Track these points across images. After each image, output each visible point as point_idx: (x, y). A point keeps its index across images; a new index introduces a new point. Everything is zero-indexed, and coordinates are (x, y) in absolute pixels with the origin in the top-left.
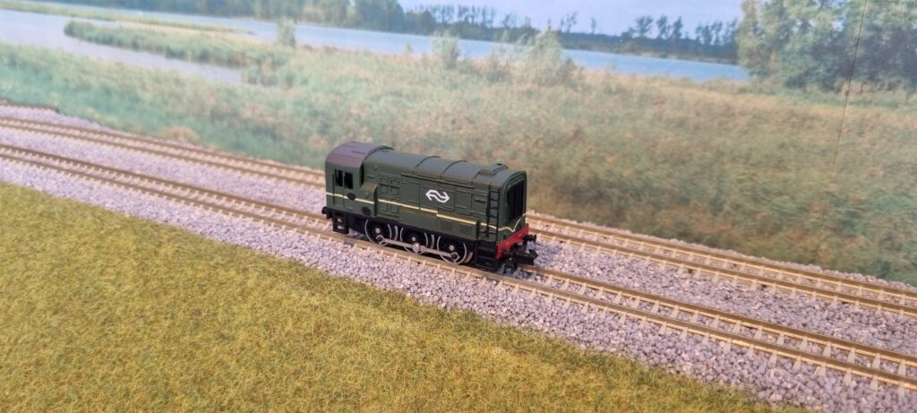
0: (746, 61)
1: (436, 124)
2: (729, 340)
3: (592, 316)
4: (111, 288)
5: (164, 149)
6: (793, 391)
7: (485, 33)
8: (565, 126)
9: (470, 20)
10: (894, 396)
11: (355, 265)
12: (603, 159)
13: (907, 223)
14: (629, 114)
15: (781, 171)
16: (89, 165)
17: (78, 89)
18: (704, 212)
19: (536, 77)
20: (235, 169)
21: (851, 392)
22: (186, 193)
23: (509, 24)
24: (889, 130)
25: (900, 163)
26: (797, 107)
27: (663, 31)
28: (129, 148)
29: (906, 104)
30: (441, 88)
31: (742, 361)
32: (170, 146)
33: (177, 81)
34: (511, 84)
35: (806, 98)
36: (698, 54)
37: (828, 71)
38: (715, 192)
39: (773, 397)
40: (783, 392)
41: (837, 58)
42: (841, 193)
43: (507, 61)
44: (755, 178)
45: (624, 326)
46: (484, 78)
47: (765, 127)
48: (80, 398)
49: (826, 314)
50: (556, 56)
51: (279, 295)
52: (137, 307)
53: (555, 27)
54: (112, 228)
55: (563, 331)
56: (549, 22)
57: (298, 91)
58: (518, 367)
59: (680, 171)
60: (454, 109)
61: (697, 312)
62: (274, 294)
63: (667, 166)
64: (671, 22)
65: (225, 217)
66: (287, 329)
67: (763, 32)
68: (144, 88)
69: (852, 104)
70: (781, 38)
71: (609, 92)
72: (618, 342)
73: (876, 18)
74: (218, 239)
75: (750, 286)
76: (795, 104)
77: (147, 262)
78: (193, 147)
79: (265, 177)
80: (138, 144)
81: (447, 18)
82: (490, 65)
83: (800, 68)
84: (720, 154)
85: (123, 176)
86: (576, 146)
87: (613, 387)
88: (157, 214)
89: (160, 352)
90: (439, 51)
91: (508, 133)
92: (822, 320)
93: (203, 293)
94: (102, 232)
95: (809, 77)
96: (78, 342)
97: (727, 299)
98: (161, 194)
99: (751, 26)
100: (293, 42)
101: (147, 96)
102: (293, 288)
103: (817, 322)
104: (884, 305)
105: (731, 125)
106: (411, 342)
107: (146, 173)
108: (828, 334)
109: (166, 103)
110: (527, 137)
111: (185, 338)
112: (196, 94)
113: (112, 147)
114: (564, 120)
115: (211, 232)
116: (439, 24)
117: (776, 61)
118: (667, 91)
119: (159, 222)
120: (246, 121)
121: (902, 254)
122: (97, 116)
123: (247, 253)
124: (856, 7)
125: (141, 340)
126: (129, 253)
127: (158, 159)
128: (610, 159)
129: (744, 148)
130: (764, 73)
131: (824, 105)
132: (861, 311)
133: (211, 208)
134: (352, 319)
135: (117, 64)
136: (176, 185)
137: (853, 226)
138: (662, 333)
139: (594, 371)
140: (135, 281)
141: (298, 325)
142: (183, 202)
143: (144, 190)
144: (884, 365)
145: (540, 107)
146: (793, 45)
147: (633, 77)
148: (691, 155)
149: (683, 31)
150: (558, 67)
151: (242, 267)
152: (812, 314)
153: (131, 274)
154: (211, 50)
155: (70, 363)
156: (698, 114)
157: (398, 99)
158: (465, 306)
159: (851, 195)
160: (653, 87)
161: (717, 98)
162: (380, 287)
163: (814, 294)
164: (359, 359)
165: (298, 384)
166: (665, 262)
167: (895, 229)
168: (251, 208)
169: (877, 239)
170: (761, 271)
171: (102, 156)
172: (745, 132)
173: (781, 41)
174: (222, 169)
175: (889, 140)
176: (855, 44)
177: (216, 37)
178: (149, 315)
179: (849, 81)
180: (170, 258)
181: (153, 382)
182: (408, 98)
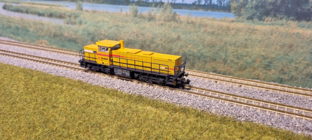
0: (233, 11)
1: (131, 36)
2: (228, 102)
3: (182, 95)
4: (15, 92)
5: (37, 47)
6: (249, 117)
7: (147, 5)
8: (174, 36)
10: (283, 118)
11: (101, 81)
12: (187, 46)
13: (288, 65)
14: (195, 31)
15: (246, 48)
16: (10, 52)
17: (7, 28)
18: (221, 63)
19: (164, 19)
20: (61, 53)
21: (268, 117)
22: (44, 60)
23: (155, 1)
24: (281, 33)
25: (285, 44)
26: (251, 26)
27: (206, 2)
29: (286, 24)
30: (132, 24)
31: (232, 108)
32: (39, 46)
33: (42, 24)
34: (156, 21)
35: (253, 23)
36: (218, 10)
37: (261, 14)
38: (225, 56)
39: (242, 119)
40: (246, 117)
41: (263, 9)
42: (266, 55)
43: (154, 14)
44: (237, 51)
45: (193, 98)
46: (147, 20)
47: (241, 33)
48: (3, 130)
49: (261, 94)
50: (170, 12)
51: (74, 92)
52: (24, 98)
53: (170, 1)
54: (16, 71)
55: (172, 101)
57: (83, 26)
58: (156, 112)
59: (213, 50)
60: (137, 31)
61: (217, 94)
62: (72, 92)
63: (208, 48)
65: (57, 67)
66: (77, 103)
67: (239, 1)
68: (30, 27)
69: (268, 25)
70: (245, 3)
71: (189, 23)
72: (190, 103)
74: (53, 74)
75: (236, 86)
76: (250, 25)
77: (28, 82)
78: (47, 46)
79: (72, 55)
80: (28, 46)
82: (149, 15)
83: (251, 13)
84: (226, 43)
85: (21, 55)
86: (178, 42)
87: (188, 118)
88: (32, 67)
89: (32, 113)
90: (131, 11)
91: (155, 38)
92: (259, 96)
93: (48, 92)
94: (13, 73)
95: (254, 16)
97: (228, 90)
98: (34, 60)
100: (81, 9)
101: (31, 30)
102: (79, 89)
103: (257, 96)
104: (280, 90)
106: (119, 106)
107: (31, 54)
108: (261, 99)
109: (38, 32)
110: (161, 40)
111: (41, 108)
112: (48, 28)
113: (17, 47)
114: (174, 33)
115: (51, 72)
116: (132, 2)
117: (243, 11)
118: (208, 22)
119: (33, 69)
120: (66, 37)
121: (286, 75)
122: (14, 37)
123: (63, 78)
125: (25, 109)
126: (22, 80)
127: (34, 50)
128: (189, 46)
129: (234, 40)
130: (240, 15)
131: (259, 25)
132: (273, 93)
133: (52, 65)
134: (99, 99)
135: (21, 19)
136: (40, 58)
137: (270, 66)
138: (205, 100)
139: (182, 113)
140: (24, 89)
141: (81, 101)
142: (42, 63)
143: (28, 59)
144: (280, 109)
145: (166, 29)
146: (249, 5)
147: (197, 18)
148: (216, 44)
149: (212, 2)
150: (171, 15)
151: (61, 83)
152: (256, 94)
153: (22, 87)
154: (53, 13)
156: (218, 30)
157: (118, 28)
158: (138, 93)
159: (269, 56)
160: (203, 21)
161: (225, 24)
162: (109, 88)
163: (257, 88)
164: (101, 112)
165: (80, 122)
166: (207, 79)
167: (284, 67)
168: (66, 65)
169: (278, 70)
170: (239, 81)
171: (14, 49)
172: (234, 36)
173: (245, 4)
174: (57, 53)
175: (281, 37)
176: (270, 4)
177: (55, 8)
178: (29, 100)
179: (267, 17)
180: (36, 81)
181: (30, 123)
182: (121, 27)
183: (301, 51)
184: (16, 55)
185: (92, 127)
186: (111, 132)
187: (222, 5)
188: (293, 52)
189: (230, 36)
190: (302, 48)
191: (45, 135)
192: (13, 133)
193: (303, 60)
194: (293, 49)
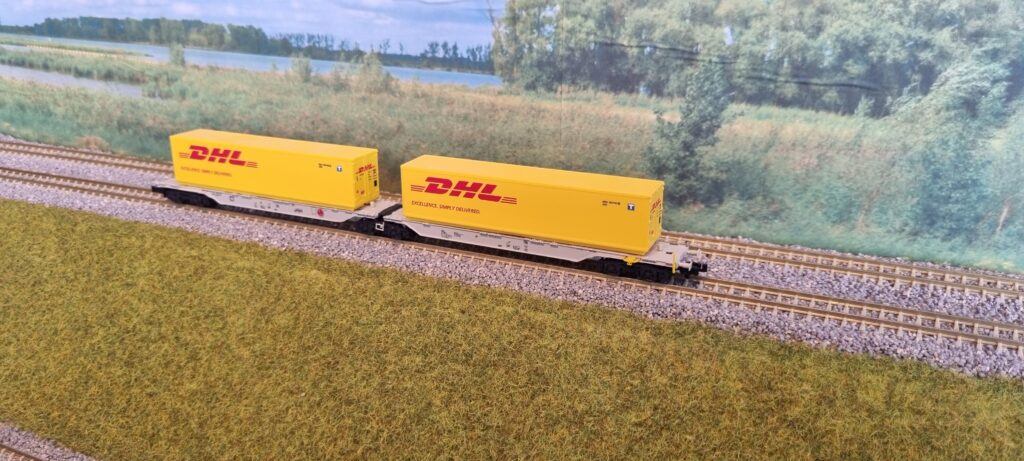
0: (499, 72)
4: (38, 260)
5: (77, 155)
7: (328, 54)
8: (391, 123)
9: (317, 45)
11: (225, 229)
14: (432, 112)
16: (11, 170)
19: (367, 87)
20: (138, 168)
22: (97, 187)
23: (344, 47)
24: (588, 117)
25: (597, 139)
26: (534, 104)
27: (446, 52)
28: (44, 155)
29: (596, 99)
30: (301, 98)
32: (82, 153)
33: (86, 96)
34: (350, 91)
35: (538, 97)
36: (469, 68)
37: (549, 78)
39: (473, 283)
41: (552, 69)
42: (568, 161)
43: (346, 76)
46: (332, 88)
47: (517, 118)
48: (18, 340)
50: (377, 71)
51: (168, 252)
52: (60, 271)
53: (376, 50)
54: (36, 215)
55: (359, 258)
56: (372, 46)
57: (190, 102)
58: (326, 280)
60: (312, 113)
62: (165, 251)
63: (460, 149)
64: (450, 46)
66: (174, 274)
67: (507, 52)
68: (56, 103)
69: (565, 100)
70: (518, 56)
71: (417, 96)
73: (570, 42)
74: (122, 218)
76: (532, 101)
77: (66, 238)
78: (102, 153)
79: (163, 174)
80: (52, 152)
81: (300, 43)
82: (334, 79)
83: (532, 77)
84: (492, 138)
85: (41, 177)
86: (399, 137)
88: (72, 203)
89: (80, 300)
90: (297, 68)
91: (353, 130)
93: (112, 255)
94: (28, 219)
95: (538, 83)
96: (14, 301)
98: (75, 189)
99: (499, 49)
100: (183, 63)
101: (60, 111)
102: (178, 245)
105: (496, 118)
106: (260, 273)
107: (61, 174)
109: (77, 116)
110: (366, 132)
111: (101, 288)
112: (103, 107)
113: (28, 155)
114: (389, 118)
115: (117, 214)
116: (294, 48)
117: (517, 72)
118: (454, 95)
119: (75, 209)
120: (148, 129)
122: (13, 129)
123: (145, 226)
124: (559, 34)
125: (65, 293)
126: (51, 232)
127: (71, 163)
128: (423, 146)
129: (507, 132)
130: (512, 81)
131: (549, 102)
133: (117, 197)
134: (220, 262)
135: (30, 83)
136: (87, 182)
139: (372, 278)
140: (57, 252)
141: (183, 270)
142: (94, 193)
143: (61, 186)
145: (372, 109)
146: (526, 61)
147: (432, 85)
148: (474, 140)
149: (458, 52)
150: (381, 79)
151: (141, 234)
153: (54, 247)
154: (114, 69)
155: (8, 317)
156: (475, 111)
157: (270, 107)
158: (299, 248)
160: (445, 92)
161: (486, 99)
162: (241, 241)
164: (224, 287)
165: (182, 309)
171: (20, 163)
172: (506, 122)
173: (519, 59)
174: (127, 169)
175: (589, 123)
176: (561, 60)
177: (118, 59)
178: (71, 276)
179: (561, 84)
180: (84, 234)
181: (76, 321)
182: (277, 105)
183: (626, 151)
184: (26, 176)
185: (207, 317)
186: (243, 324)
187: (478, 60)
188: (612, 154)
189: (498, 124)
190: (628, 145)
191: (110, 343)
192: (42, 344)
193: (631, 169)
194: (613, 149)
